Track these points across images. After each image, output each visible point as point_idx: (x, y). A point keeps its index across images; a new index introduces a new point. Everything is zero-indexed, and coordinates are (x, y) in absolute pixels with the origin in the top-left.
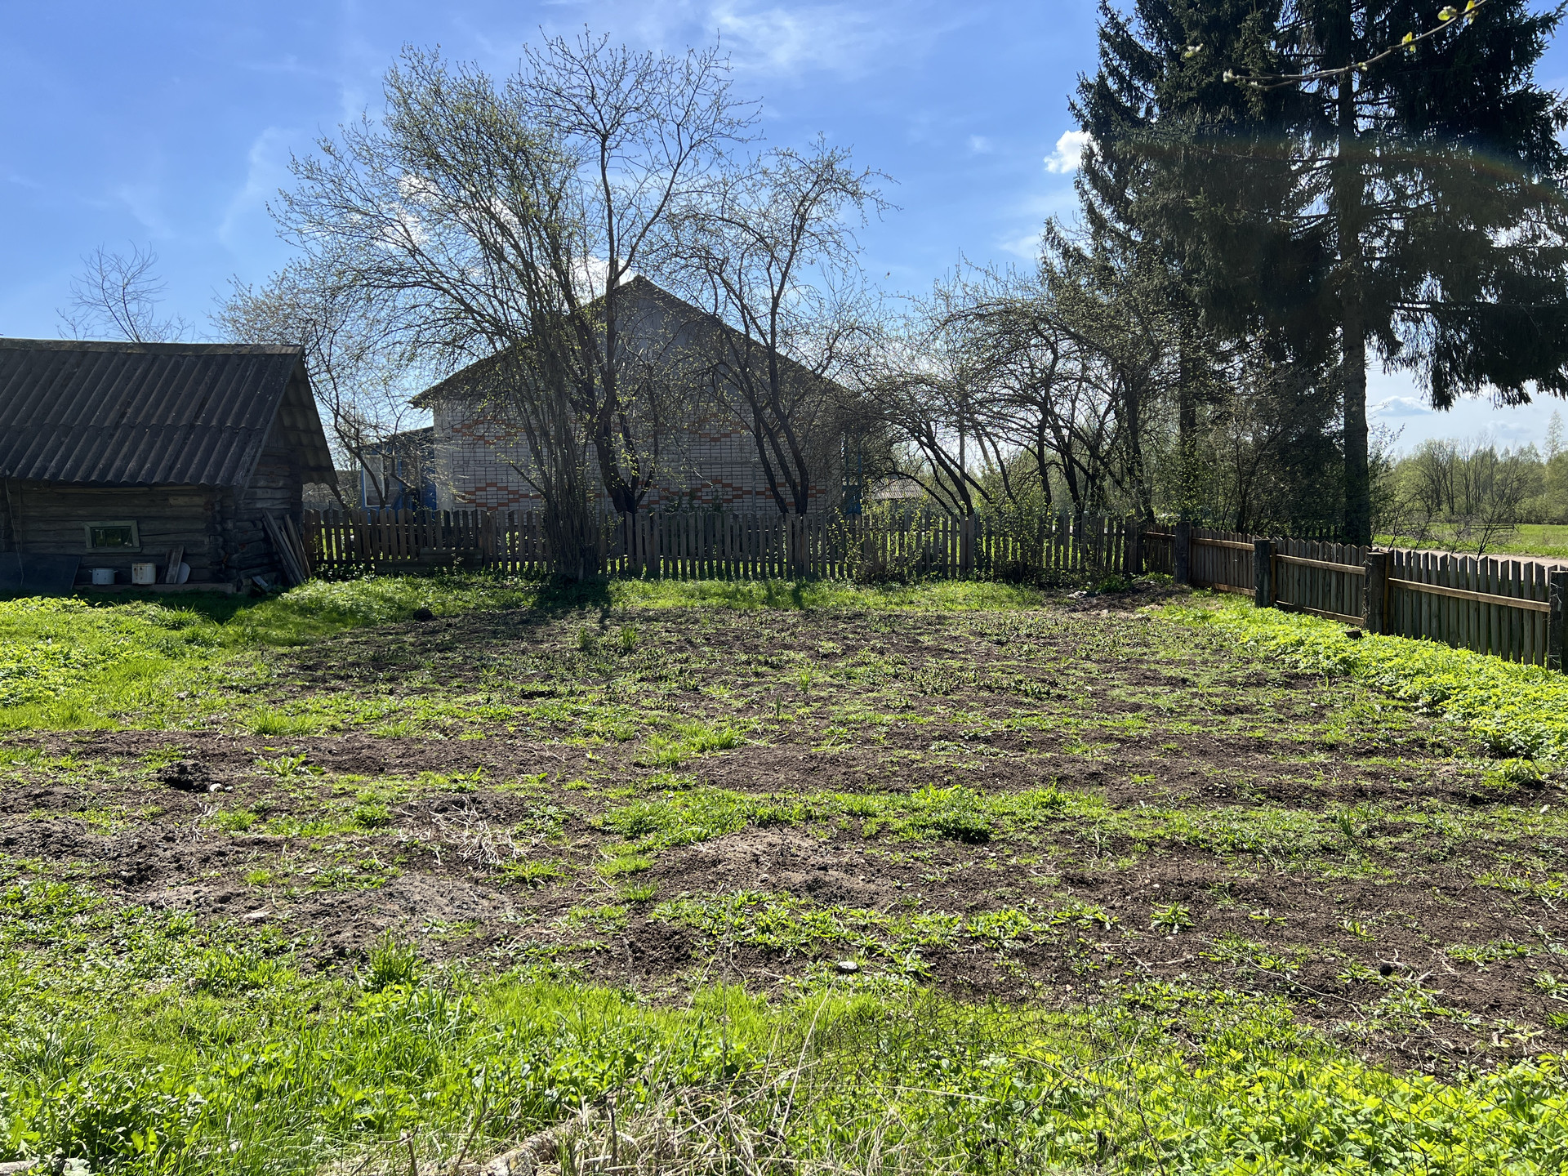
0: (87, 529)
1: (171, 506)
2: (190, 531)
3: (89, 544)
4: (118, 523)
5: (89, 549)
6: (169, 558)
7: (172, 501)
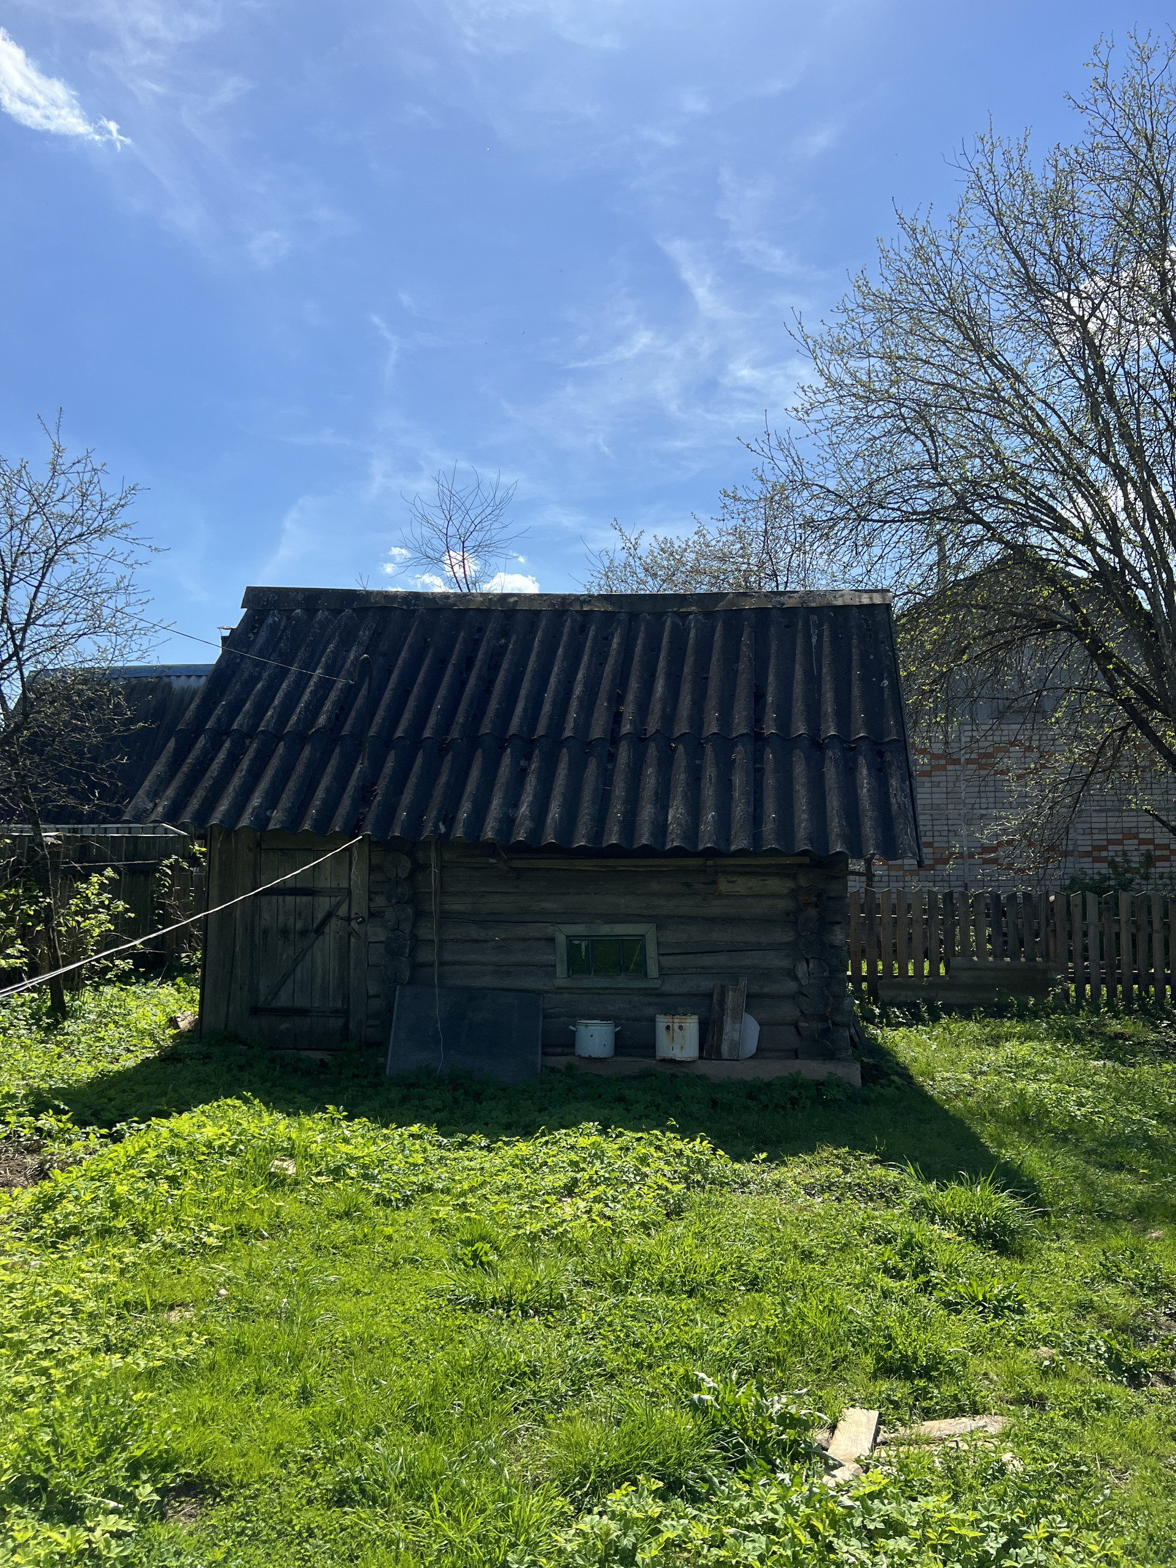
0: (561, 939)
1: (721, 896)
2: (758, 948)
3: (561, 970)
4: (620, 929)
5: (561, 977)
6: (722, 1003)
7: (724, 886)
